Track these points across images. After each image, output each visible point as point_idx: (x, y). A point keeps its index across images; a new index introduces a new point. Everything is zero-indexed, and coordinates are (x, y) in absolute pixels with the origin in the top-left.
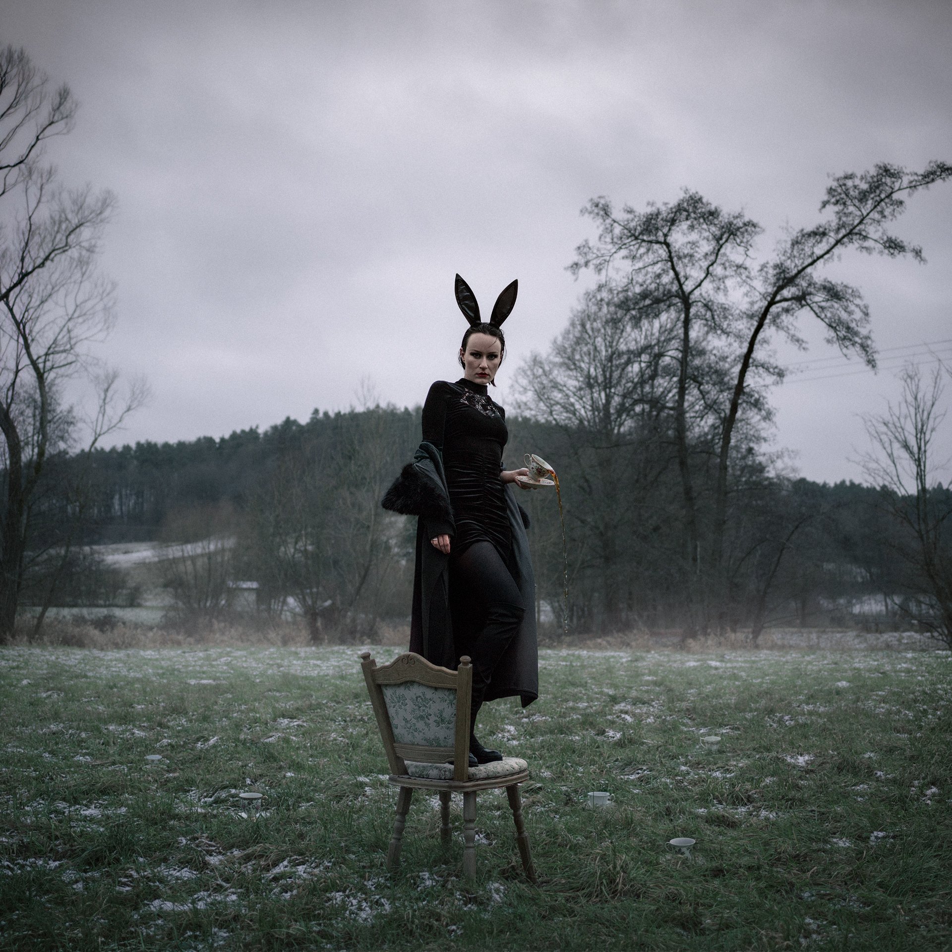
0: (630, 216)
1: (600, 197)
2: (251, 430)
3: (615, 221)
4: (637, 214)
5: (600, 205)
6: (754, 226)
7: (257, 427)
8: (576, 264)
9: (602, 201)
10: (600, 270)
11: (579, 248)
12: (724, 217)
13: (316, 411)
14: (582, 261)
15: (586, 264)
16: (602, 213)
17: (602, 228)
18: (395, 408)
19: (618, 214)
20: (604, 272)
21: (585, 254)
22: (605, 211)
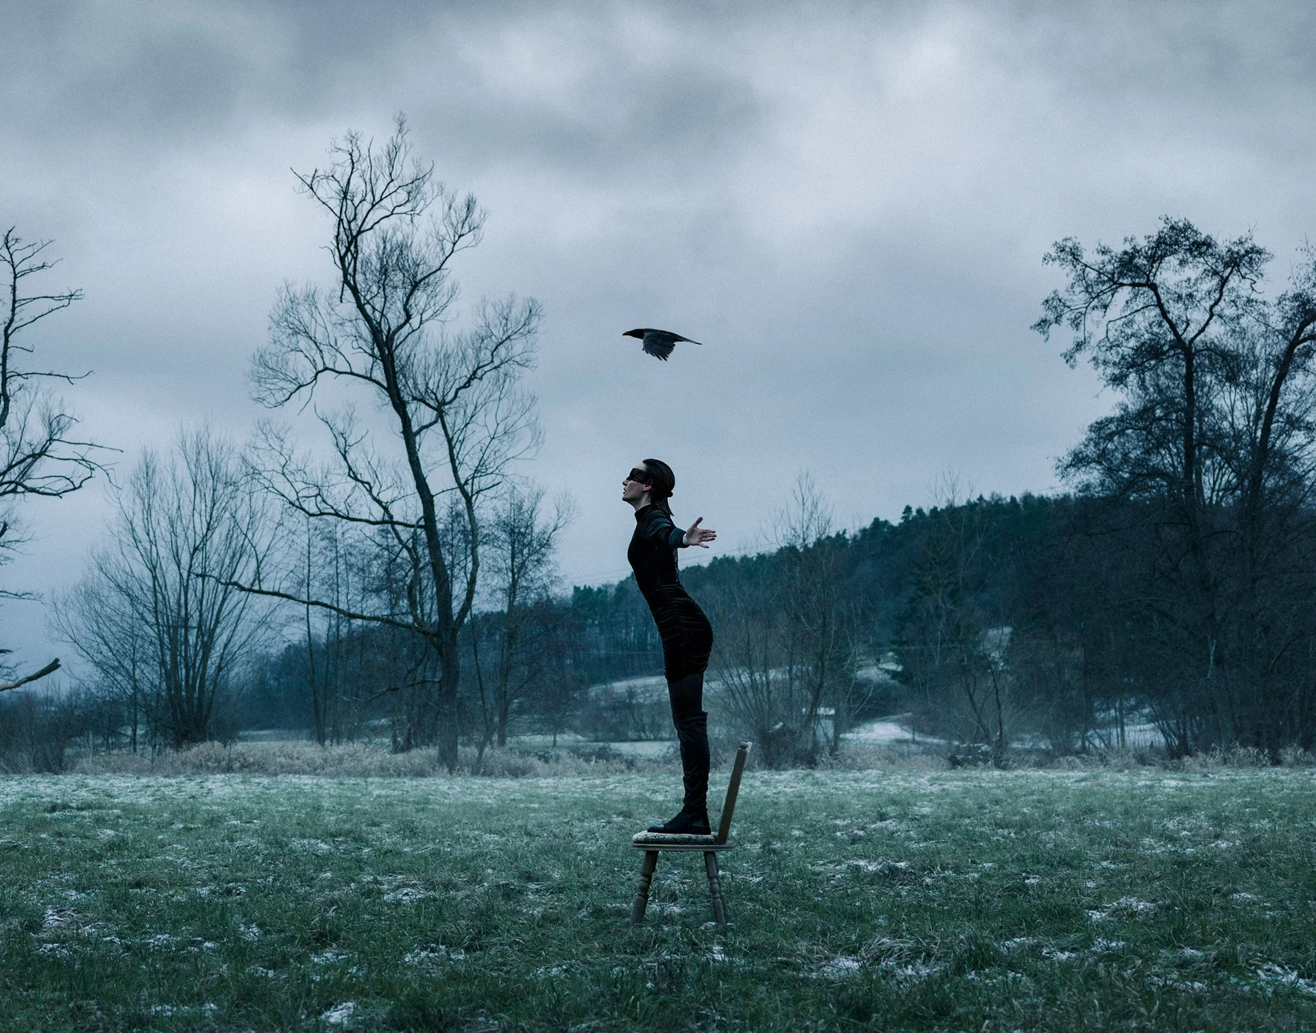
0: (1106, 258)
1: (1066, 240)
2: (838, 535)
3: (1086, 266)
4: (1113, 254)
5: (1067, 249)
6: (1259, 252)
7: (844, 532)
8: (1044, 321)
9: (1070, 244)
10: (1077, 326)
11: (1047, 301)
12: (1222, 246)
13: (908, 509)
14: (1051, 316)
15: (1057, 320)
16: (1070, 257)
17: (1073, 275)
18: (1000, 499)
19: (1090, 257)
20: (1082, 327)
21: (1056, 307)
22: (1075, 255)
